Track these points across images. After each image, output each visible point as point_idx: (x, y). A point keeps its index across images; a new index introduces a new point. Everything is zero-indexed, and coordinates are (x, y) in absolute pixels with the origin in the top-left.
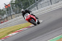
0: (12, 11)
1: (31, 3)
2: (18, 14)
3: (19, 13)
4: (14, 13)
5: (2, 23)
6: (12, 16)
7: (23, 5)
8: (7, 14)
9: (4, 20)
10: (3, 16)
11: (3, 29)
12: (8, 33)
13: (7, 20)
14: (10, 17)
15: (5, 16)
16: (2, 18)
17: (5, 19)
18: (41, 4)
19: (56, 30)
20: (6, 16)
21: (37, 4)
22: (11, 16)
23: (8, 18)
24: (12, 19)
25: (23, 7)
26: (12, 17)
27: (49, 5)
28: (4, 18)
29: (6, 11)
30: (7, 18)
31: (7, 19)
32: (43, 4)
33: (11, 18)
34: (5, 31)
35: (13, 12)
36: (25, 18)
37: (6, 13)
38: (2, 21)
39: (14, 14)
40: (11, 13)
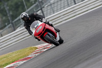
1: (28, 4)
7: (9, 10)
18: (51, 5)
19: (88, 62)
21: (43, 4)
25: (11, 13)
27: (68, 5)
32: (56, 5)
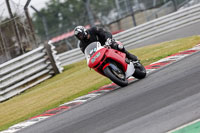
2: (154, 10)
3: (157, 6)
4: (142, 6)
6: (136, 16)
8: (118, 7)
9: (111, 28)
13: (120, 30)
14: (131, 18)
15: (113, 15)
16: (103, 23)
20: (116, 14)
22: (133, 15)
23: (122, 21)
24: (135, 25)
26: (134, 19)
28: (108, 22)
30: (118, 21)
31: (119, 25)
33: (132, 22)
37: (115, 7)
39: (142, 11)
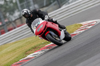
0: (32, 3)
5: (12, 29)
10: (12, 15)
11: (13, 43)
12: (27, 53)
17: (17, 21)
29: (18, 3)
34: (19, 48)
35: (34, 4)
36: (35, 31)
38: (11, 26)
40: (30, 6)
